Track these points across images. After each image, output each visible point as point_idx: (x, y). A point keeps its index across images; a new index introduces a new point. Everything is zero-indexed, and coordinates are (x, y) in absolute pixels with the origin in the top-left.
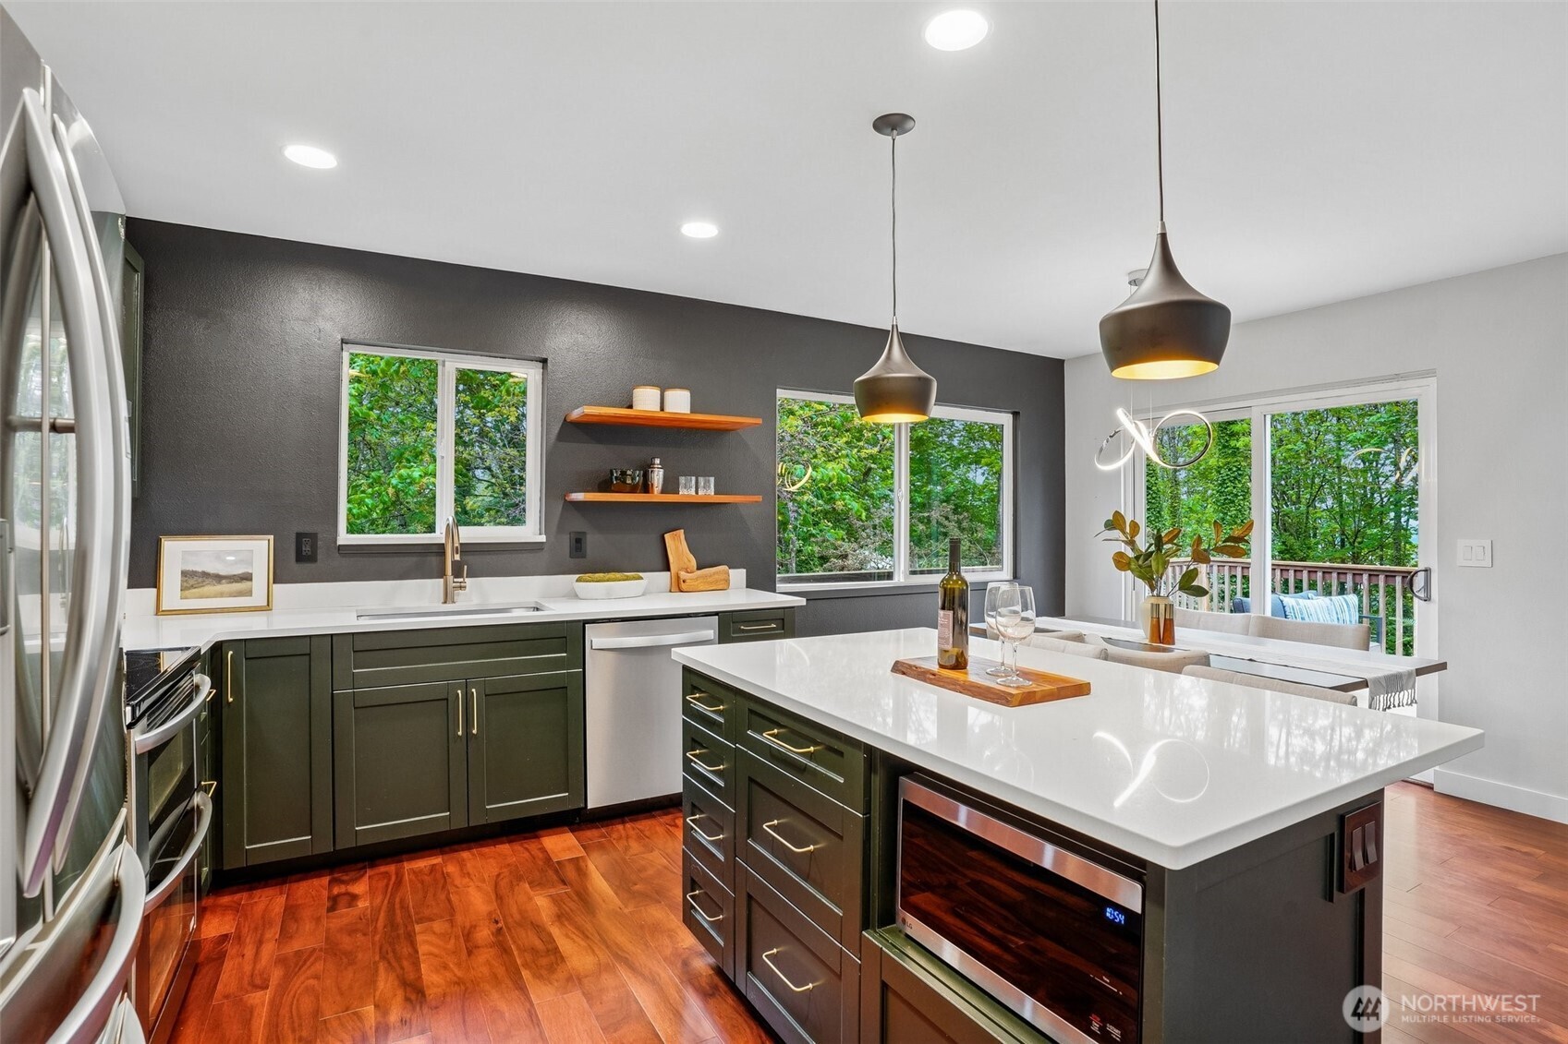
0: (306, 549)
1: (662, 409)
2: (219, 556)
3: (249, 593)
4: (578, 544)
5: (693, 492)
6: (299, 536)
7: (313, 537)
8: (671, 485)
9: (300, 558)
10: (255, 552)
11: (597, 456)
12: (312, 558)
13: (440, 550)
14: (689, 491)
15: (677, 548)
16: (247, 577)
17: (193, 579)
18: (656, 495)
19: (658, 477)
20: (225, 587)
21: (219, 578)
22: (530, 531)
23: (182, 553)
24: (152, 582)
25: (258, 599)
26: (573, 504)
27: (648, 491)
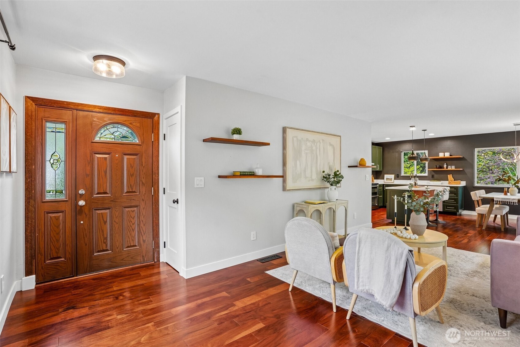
0: (398, 176)
1: (444, 156)
2: (389, 177)
3: (392, 181)
4: (433, 176)
5: (451, 168)
6: (397, 175)
7: (398, 175)
8: (447, 168)
9: (397, 177)
10: (392, 176)
11: (438, 164)
12: (398, 177)
13: (409, 176)
14: (449, 168)
15: (450, 177)
16: (392, 179)
17: (387, 179)
18: (445, 169)
19: (445, 166)
21: (389, 179)
22: (426, 174)
23: (386, 176)
24: (383, 179)
25: (393, 181)
26: (432, 170)
27: (444, 168)
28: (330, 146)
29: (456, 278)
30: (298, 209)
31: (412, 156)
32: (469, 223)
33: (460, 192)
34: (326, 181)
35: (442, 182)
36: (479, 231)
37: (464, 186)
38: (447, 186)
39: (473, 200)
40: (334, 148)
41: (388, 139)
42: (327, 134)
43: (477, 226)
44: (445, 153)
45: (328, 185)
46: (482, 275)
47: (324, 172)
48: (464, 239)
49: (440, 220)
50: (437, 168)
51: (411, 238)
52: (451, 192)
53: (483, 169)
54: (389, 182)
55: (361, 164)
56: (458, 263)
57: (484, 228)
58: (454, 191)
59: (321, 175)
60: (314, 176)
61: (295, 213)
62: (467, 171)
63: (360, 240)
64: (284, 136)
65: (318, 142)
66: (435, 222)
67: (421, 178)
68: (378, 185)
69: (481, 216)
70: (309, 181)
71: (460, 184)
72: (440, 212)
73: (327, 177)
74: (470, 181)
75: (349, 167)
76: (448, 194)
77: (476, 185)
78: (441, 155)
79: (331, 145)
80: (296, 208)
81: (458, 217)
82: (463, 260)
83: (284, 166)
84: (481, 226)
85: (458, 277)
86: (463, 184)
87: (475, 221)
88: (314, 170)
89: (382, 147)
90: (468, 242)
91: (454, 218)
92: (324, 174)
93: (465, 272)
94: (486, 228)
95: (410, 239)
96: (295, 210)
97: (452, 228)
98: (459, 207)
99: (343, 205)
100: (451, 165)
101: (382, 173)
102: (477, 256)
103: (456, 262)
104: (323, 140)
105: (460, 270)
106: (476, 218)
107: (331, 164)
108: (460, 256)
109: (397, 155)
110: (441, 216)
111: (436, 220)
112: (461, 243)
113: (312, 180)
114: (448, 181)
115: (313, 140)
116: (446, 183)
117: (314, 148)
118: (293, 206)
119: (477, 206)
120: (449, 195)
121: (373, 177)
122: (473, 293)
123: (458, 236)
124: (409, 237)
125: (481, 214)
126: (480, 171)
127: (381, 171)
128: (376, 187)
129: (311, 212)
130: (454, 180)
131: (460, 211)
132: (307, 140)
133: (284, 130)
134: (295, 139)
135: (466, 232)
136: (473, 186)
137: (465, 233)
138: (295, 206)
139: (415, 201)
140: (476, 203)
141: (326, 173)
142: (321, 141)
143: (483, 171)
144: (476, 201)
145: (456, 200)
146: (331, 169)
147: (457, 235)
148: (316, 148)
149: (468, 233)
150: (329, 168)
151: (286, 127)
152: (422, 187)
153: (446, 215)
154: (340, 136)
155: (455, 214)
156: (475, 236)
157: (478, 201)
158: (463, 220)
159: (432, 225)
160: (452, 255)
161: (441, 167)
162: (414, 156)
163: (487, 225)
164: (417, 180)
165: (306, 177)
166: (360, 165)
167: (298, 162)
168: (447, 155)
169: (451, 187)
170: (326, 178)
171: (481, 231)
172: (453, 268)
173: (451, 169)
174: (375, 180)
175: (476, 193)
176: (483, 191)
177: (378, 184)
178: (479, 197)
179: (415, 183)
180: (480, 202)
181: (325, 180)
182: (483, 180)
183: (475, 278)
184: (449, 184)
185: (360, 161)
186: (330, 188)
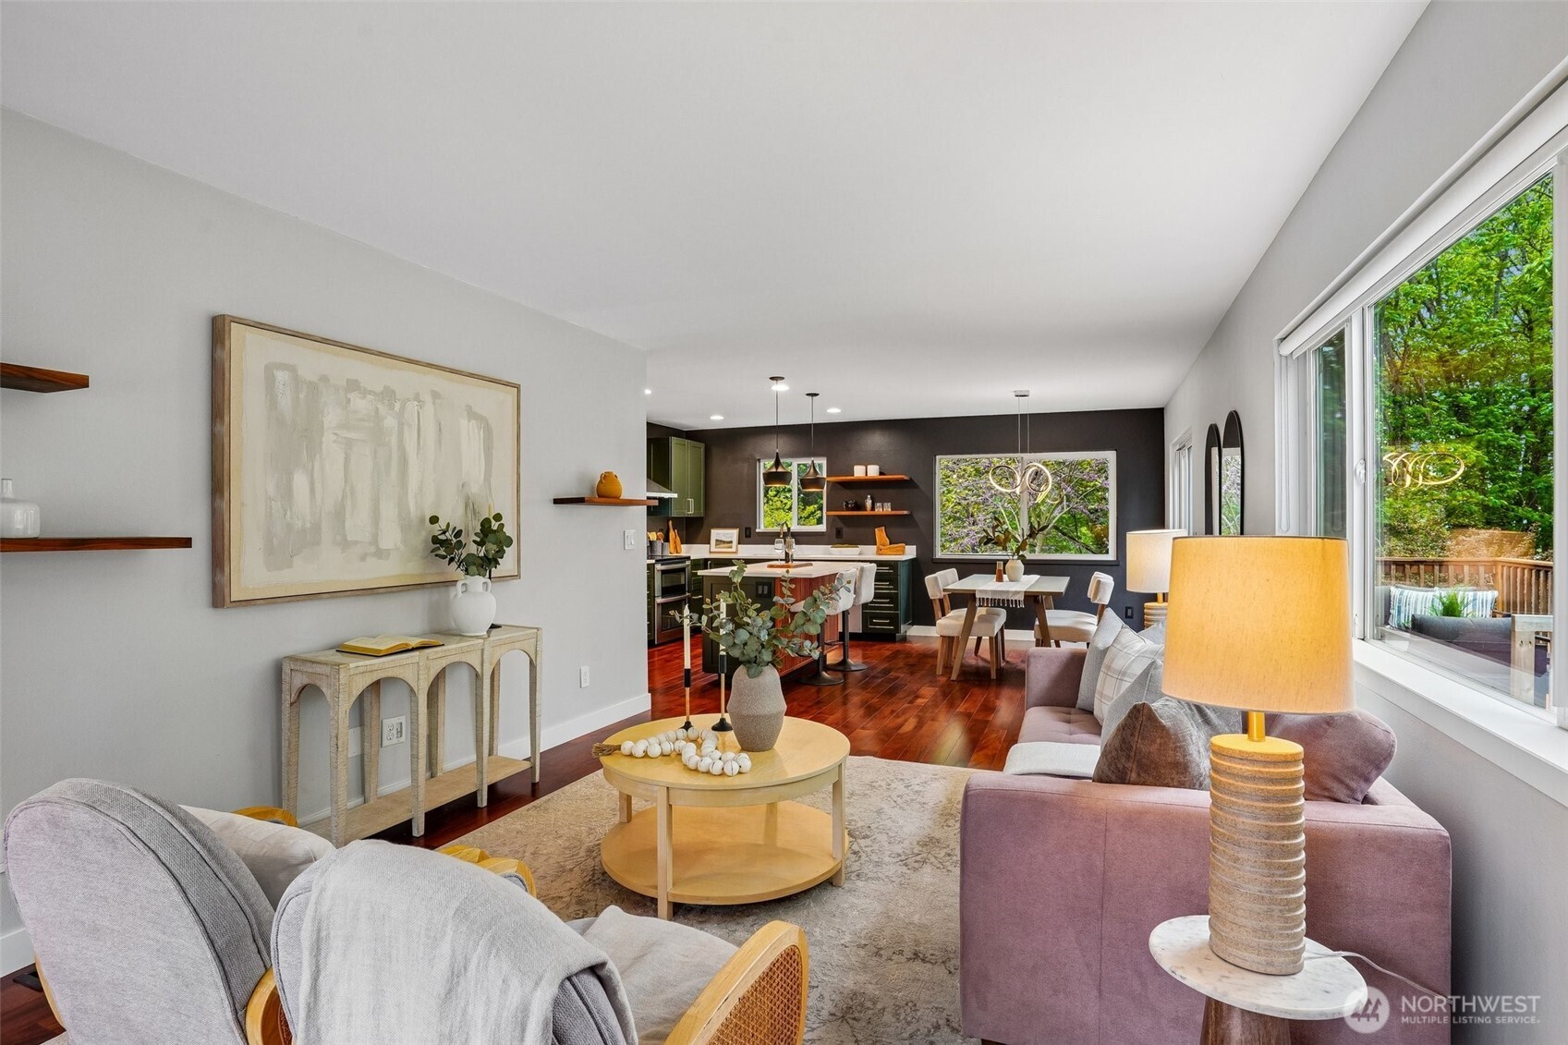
0: (748, 533)
1: (866, 475)
2: (724, 535)
3: (731, 547)
4: (839, 533)
5: (882, 510)
6: (746, 528)
7: (750, 529)
8: (873, 509)
9: (746, 536)
10: (733, 534)
11: (850, 496)
12: (750, 536)
13: (774, 533)
14: (879, 510)
15: (880, 535)
16: (731, 542)
17: (719, 542)
18: (868, 512)
19: (869, 503)
20: (726, 545)
21: (724, 542)
22: (822, 528)
23: (716, 534)
24: (708, 542)
25: (733, 550)
26: (838, 516)
27: (866, 510)
28: (469, 421)
29: (873, 885)
30: (299, 681)
31: (774, 470)
32: (921, 662)
33: (903, 575)
34: (444, 557)
35: (861, 547)
36: (942, 686)
37: (913, 560)
38: (871, 562)
39: (931, 600)
40: (488, 432)
41: (717, 420)
42: (452, 371)
43: (939, 671)
44: (869, 467)
45: (454, 571)
46: (943, 853)
47: (434, 520)
48: (906, 721)
49: (855, 661)
50: (848, 509)
51: (728, 771)
52: (879, 577)
53: (956, 513)
54: (722, 553)
55: (605, 494)
56: (883, 817)
57: (954, 677)
58: (887, 573)
59: (424, 534)
60: (391, 537)
61: (287, 698)
62: (919, 516)
63: (319, 931)
64: (216, 356)
65: (408, 400)
66: (840, 668)
67: (802, 538)
68: (688, 563)
69: (949, 641)
70: (363, 558)
71: (903, 553)
72: (854, 636)
73: (447, 540)
74: (926, 544)
75: (557, 501)
76: (873, 583)
77: (939, 554)
78: (859, 472)
79: (472, 414)
80: (288, 680)
81: (897, 646)
82: (899, 800)
83: (218, 495)
84: (948, 668)
85: (878, 879)
86: (910, 552)
87: (934, 655)
88: (389, 511)
89: (702, 445)
90: (916, 727)
91: (888, 649)
92: (436, 529)
93: (900, 852)
94: (959, 675)
95: (723, 774)
96: (285, 687)
97: (880, 685)
98: (901, 617)
99: (517, 645)
100: (882, 502)
101: (705, 522)
102: (935, 778)
103: (879, 812)
104: (435, 395)
105: (886, 844)
106: (937, 645)
107: (475, 489)
108: (893, 785)
109: (745, 467)
110: (857, 646)
111: (844, 662)
112: (899, 734)
113: (380, 554)
114: (876, 544)
115: (386, 388)
116: (869, 552)
117: (390, 422)
118: (278, 670)
119: (940, 614)
120: (873, 586)
121: (678, 537)
122: (917, 943)
123: (893, 711)
124: (716, 769)
125: (949, 637)
126: (949, 518)
127: (702, 518)
128: (683, 570)
129: (350, 695)
130: (890, 544)
131: (903, 628)
132: (353, 385)
133: (218, 330)
134: (281, 376)
135: (915, 693)
136: (932, 559)
137: (910, 698)
138: (286, 669)
139: (748, 624)
140: (937, 607)
141: (442, 524)
142: (427, 398)
143: (955, 519)
144: (938, 602)
145: (893, 598)
146: (470, 506)
147: (890, 709)
148: (401, 425)
149: (917, 697)
150: (466, 507)
151: (223, 316)
152: (806, 565)
153: (870, 643)
154: (518, 387)
155: (889, 637)
156: (936, 705)
157: (941, 601)
158: (908, 654)
159: (829, 681)
160: (872, 786)
161: (860, 507)
162: (780, 470)
163: (962, 665)
164: (790, 547)
165: (345, 544)
166: (599, 496)
167: (300, 481)
168: (873, 471)
169: (880, 564)
170: (444, 546)
171: (949, 685)
172: (868, 842)
173: (883, 513)
174: (684, 547)
175: (936, 578)
176: (953, 572)
177: (688, 558)
178: (944, 590)
179: (787, 554)
180: (947, 603)
181: (442, 552)
182: (955, 540)
183: (927, 869)
184: (878, 554)
185: (601, 481)
186: (459, 584)
